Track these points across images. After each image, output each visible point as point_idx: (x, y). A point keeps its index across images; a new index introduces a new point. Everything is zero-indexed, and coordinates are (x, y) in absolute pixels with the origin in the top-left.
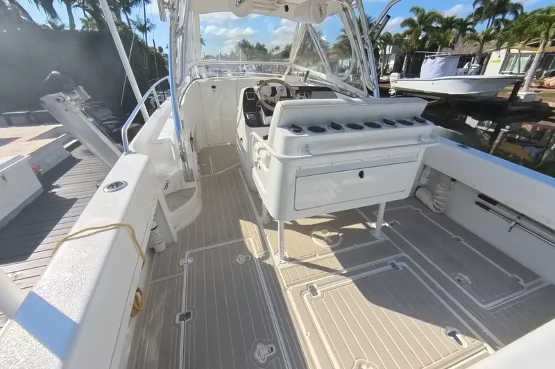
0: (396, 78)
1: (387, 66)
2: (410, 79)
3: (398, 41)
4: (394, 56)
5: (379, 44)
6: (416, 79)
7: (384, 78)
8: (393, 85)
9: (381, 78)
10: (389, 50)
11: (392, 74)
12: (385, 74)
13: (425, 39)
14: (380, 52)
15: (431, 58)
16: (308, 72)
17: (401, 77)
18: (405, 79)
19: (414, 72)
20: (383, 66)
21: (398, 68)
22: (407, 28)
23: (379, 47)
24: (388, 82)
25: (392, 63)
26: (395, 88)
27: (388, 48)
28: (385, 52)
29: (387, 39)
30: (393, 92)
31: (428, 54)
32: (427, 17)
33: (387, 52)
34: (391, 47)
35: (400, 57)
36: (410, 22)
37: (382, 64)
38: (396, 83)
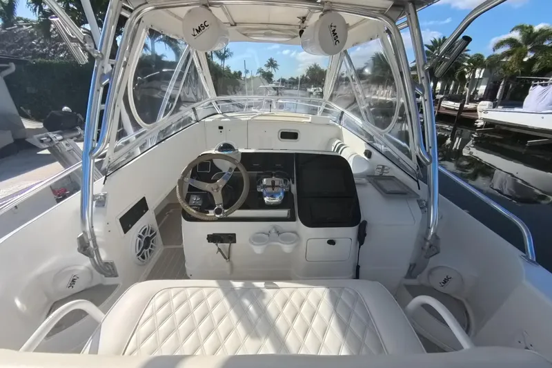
0: (485, 108)
1: (476, 92)
2: (507, 109)
3: (491, 64)
4: (485, 80)
5: (467, 67)
6: (516, 109)
7: (471, 106)
8: (481, 115)
9: (465, 106)
10: (479, 73)
11: (482, 102)
12: (471, 100)
13: (532, 61)
14: (467, 76)
15: (542, 85)
16: (343, 113)
17: (495, 106)
18: (500, 107)
19: (515, 99)
20: (470, 92)
21: (490, 95)
22: (506, 48)
23: (466, 70)
24: (475, 111)
25: (482, 89)
26: (484, 119)
27: (478, 71)
28: (474, 75)
29: (478, 62)
30: (480, 123)
31: (536, 80)
32: (537, 34)
33: (477, 76)
34: (483, 71)
35: (495, 82)
36: (512, 42)
37: (468, 89)
38: (487, 112)
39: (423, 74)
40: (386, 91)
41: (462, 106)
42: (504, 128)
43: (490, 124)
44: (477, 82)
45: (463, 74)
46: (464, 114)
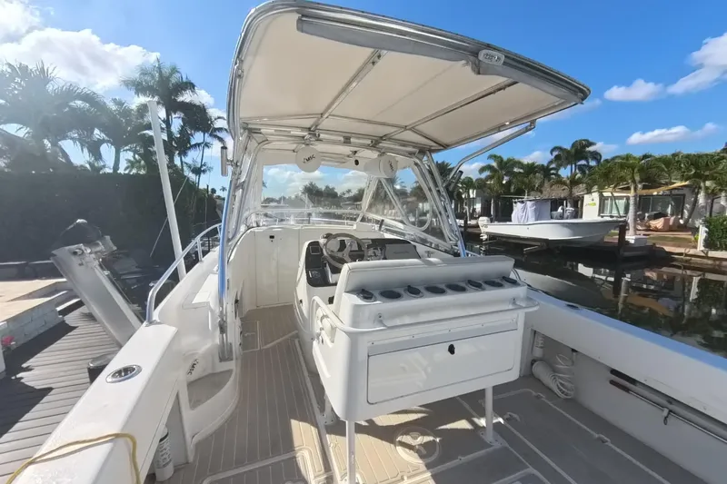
0: (485, 222)
1: (474, 210)
2: (502, 223)
3: (480, 185)
4: (479, 199)
5: (462, 188)
6: (508, 223)
7: (473, 222)
8: (483, 230)
10: (472, 194)
11: (481, 218)
12: (472, 217)
13: (509, 183)
14: (463, 196)
15: (520, 202)
17: (492, 221)
18: (496, 222)
19: (504, 215)
22: (487, 173)
23: (461, 190)
24: (477, 226)
25: (478, 207)
26: (487, 233)
27: (471, 191)
28: (469, 195)
29: (469, 184)
30: (485, 237)
31: (515, 198)
32: (506, 163)
33: (471, 196)
34: (475, 191)
35: (487, 201)
36: (489, 167)
37: (467, 207)
38: (488, 227)
40: (394, 211)
41: (466, 222)
42: (504, 240)
43: (493, 237)
44: (471, 202)
45: (459, 195)
46: (470, 230)
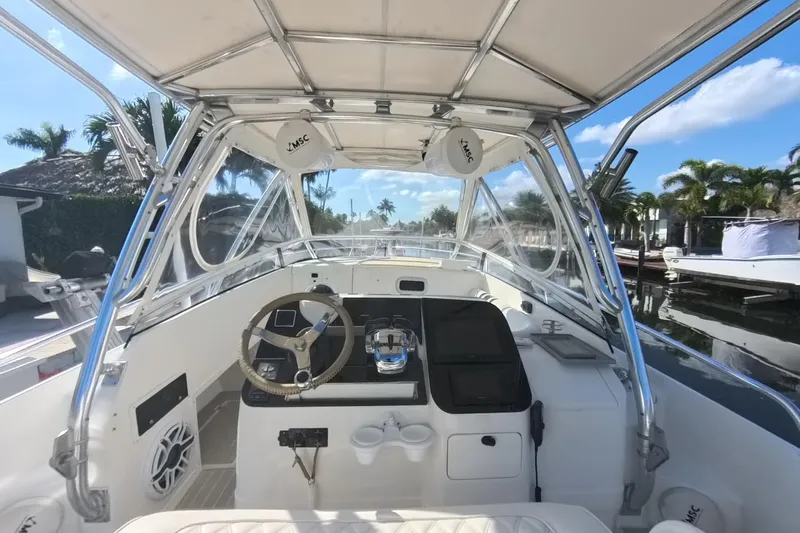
0: (674, 255)
1: (656, 237)
2: (702, 257)
3: (666, 204)
4: (664, 222)
5: (636, 207)
6: (714, 256)
7: (654, 254)
8: (670, 265)
9: (646, 254)
10: (654, 214)
11: (667, 249)
12: (652, 246)
13: (716, 199)
14: (639, 218)
15: (737, 225)
16: (484, 255)
17: (685, 253)
18: (693, 255)
19: (710, 244)
20: (648, 237)
21: (675, 239)
22: (679, 186)
23: (635, 210)
24: (661, 260)
25: (663, 233)
26: (676, 270)
27: (651, 211)
28: (648, 217)
29: (648, 201)
30: (672, 276)
31: (729, 220)
32: (711, 170)
33: (652, 218)
34: (658, 211)
35: (677, 225)
36: (683, 178)
37: (645, 234)
38: (677, 262)
39: (585, 195)
40: (537, 237)
41: (642, 254)
42: (707, 281)
43: (686, 277)
44: (654, 225)
45: (633, 216)
46: (646, 264)
